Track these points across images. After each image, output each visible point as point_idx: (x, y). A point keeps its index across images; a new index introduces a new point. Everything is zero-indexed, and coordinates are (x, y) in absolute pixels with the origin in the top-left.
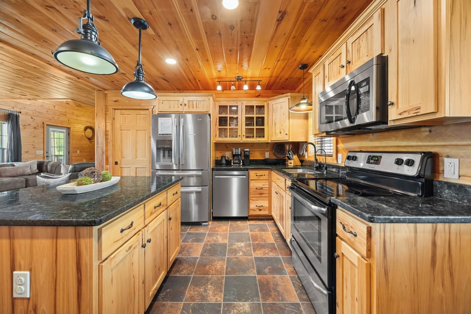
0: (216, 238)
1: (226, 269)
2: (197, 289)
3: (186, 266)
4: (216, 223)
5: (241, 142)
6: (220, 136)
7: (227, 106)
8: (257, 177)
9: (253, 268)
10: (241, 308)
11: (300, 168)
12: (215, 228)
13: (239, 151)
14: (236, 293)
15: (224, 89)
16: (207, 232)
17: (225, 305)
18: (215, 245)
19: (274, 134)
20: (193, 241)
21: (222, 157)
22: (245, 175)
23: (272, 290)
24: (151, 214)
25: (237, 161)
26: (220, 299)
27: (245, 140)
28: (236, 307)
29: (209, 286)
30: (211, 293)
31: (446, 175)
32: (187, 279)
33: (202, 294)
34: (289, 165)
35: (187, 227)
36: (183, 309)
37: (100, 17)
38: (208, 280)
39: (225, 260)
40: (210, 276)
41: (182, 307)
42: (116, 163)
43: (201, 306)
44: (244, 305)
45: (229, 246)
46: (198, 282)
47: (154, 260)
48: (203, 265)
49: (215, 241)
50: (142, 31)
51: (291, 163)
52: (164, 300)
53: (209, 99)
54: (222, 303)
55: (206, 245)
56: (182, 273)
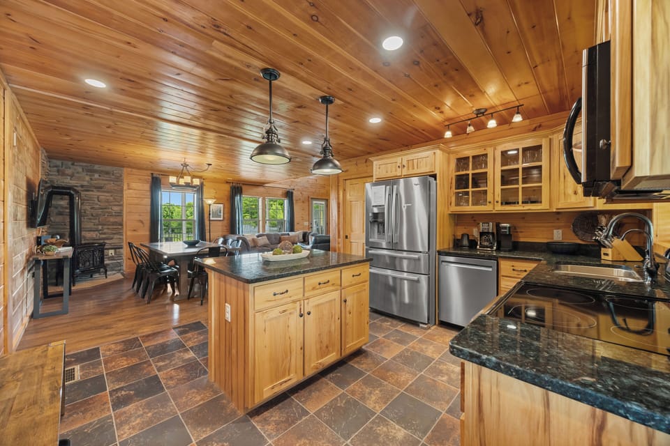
0: (426, 348)
1: (411, 385)
2: (364, 387)
3: (369, 361)
4: (442, 330)
5: (494, 212)
6: (457, 204)
7: (469, 157)
8: (515, 272)
9: (448, 402)
10: (394, 431)
11: (620, 267)
12: (434, 336)
13: (490, 227)
14: (400, 414)
15: (455, 134)
16: (420, 337)
17: (379, 417)
18: (419, 355)
19: (562, 196)
20: (395, 341)
21: (463, 235)
22: (491, 267)
23: (451, 439)
24: (314, 289)
25: (486, 244)
26: (379, 409)
27: (499, 208)
28: (389, 427)
29: (377, 392)
30: (374, 398)
32: (361, 373)
33: (364, 394)
34: (603, 257)
35: (400, 323)
36: (340, 396)
37: (299, 107)
38: (381, 385)
39: (416, 375)
40: (386, 383)
41: (339, 394)
42: (347, 237)
43: (356, 403)
44: (400, 430)
45: (435, 363)
46: (368, 382)
47: (320, 335)
48: (387, 368)
49: (422, 350)
50: (329, 106)
51: (607, 255)
52: (330, 380)
53: (435, 153)
54: (378, 414)
55: (407, 350)
56: (362, 366)
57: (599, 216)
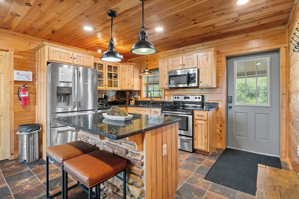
13: (103, 96)
19: (124, 85)
25: (101, 103)
27: (107, 88)
31: (206, 101)
34: (131, 103)
57: (126, 92)
